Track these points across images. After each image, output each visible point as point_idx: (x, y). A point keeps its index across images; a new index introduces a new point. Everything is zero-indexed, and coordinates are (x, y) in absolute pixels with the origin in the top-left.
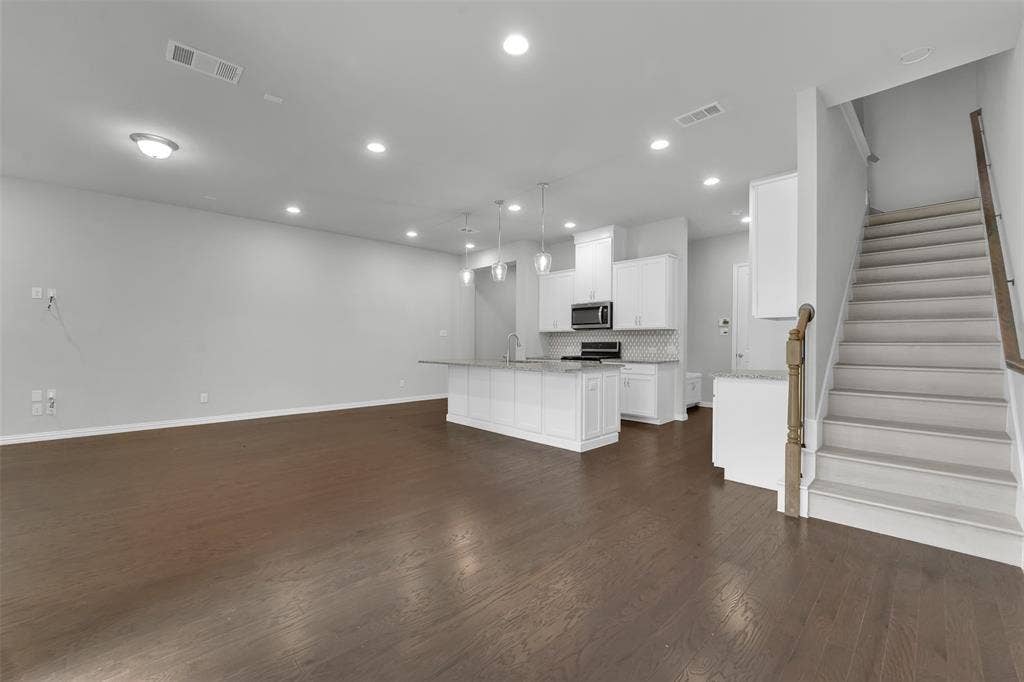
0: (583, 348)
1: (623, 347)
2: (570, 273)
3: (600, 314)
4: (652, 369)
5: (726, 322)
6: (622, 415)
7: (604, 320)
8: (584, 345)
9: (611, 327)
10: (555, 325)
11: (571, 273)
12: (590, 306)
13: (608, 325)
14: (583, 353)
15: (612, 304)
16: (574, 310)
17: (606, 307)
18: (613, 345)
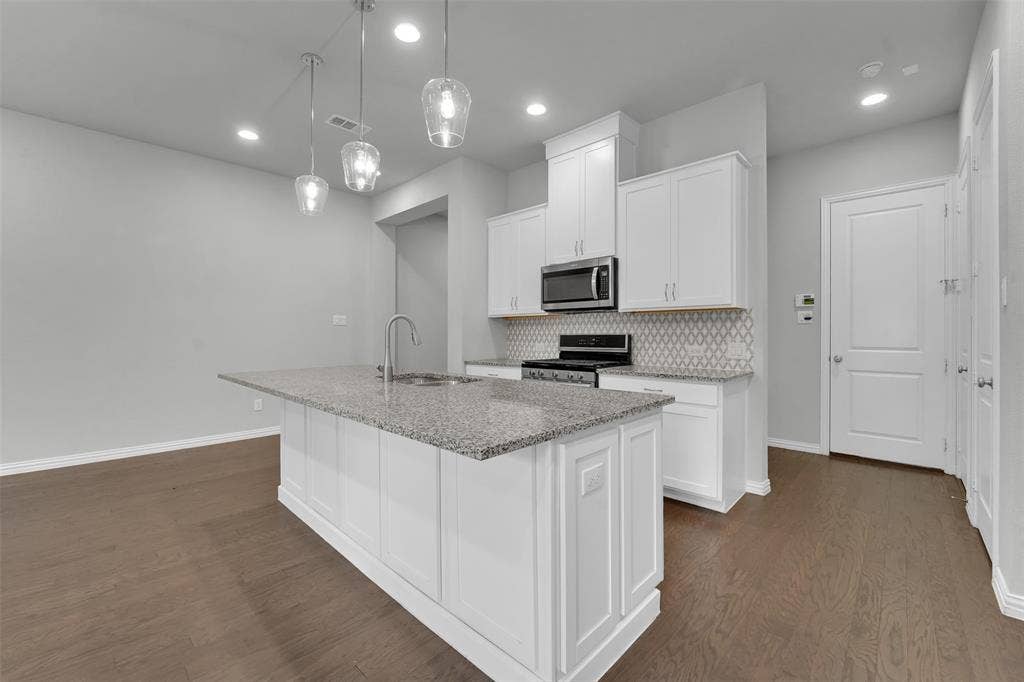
0: (562, 345)
1: (637, 345)
2: (538, 211)
3: (594, 281)
4: (710, 393)
5: (808, 301)
6: (666, 489)
7: (602, 292)
8: (565, 340)
9: (615, 307)
10: (514, 303)
11: (541, 211)
12: (573, 267)
13: (610, 302)
14: (563, 355)
15: (615, 262)
16: (545, 276)
17: (606, 268)
18: (617, 340)
